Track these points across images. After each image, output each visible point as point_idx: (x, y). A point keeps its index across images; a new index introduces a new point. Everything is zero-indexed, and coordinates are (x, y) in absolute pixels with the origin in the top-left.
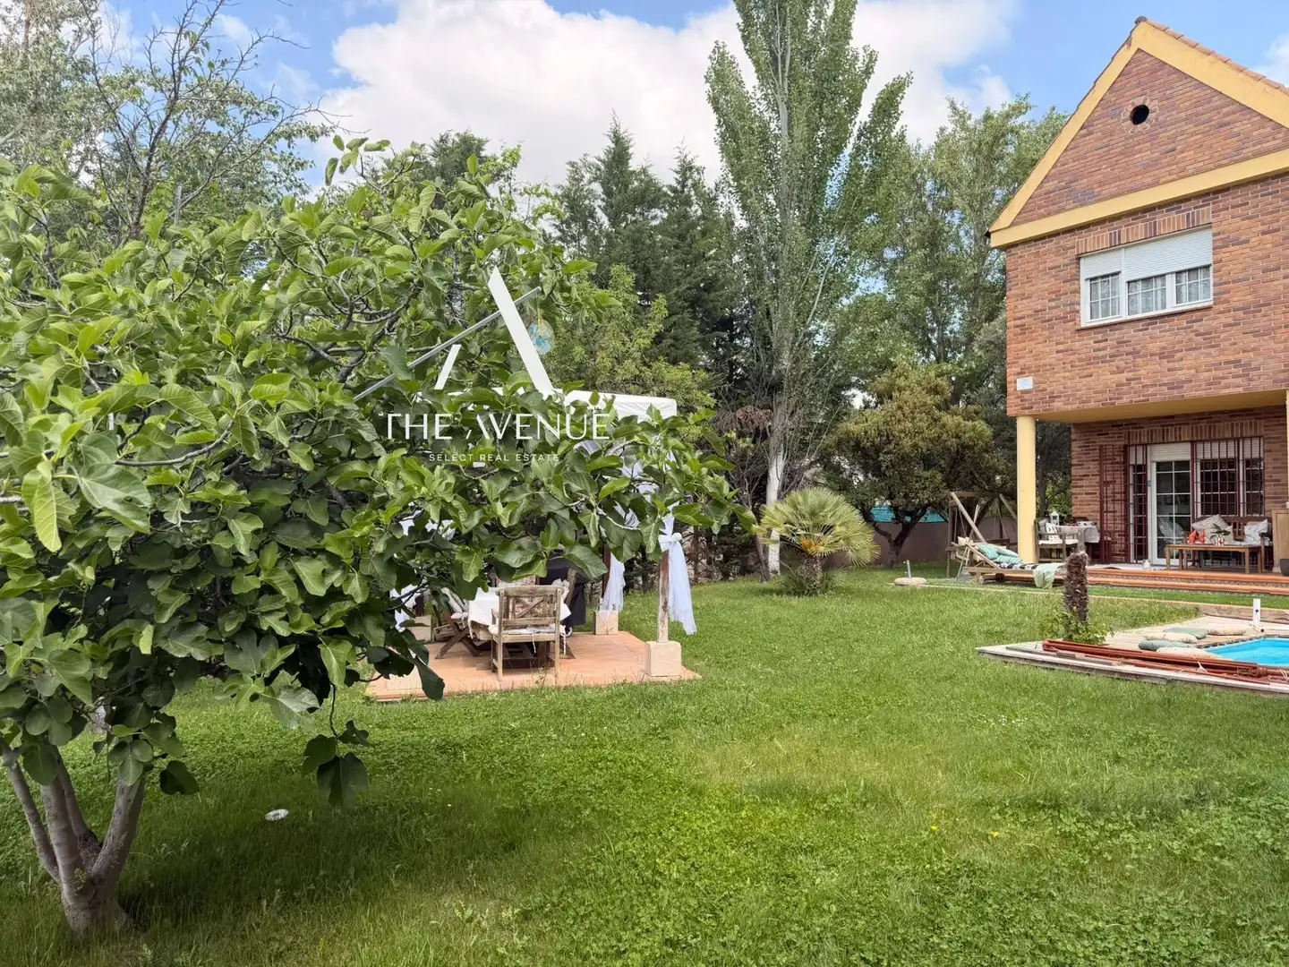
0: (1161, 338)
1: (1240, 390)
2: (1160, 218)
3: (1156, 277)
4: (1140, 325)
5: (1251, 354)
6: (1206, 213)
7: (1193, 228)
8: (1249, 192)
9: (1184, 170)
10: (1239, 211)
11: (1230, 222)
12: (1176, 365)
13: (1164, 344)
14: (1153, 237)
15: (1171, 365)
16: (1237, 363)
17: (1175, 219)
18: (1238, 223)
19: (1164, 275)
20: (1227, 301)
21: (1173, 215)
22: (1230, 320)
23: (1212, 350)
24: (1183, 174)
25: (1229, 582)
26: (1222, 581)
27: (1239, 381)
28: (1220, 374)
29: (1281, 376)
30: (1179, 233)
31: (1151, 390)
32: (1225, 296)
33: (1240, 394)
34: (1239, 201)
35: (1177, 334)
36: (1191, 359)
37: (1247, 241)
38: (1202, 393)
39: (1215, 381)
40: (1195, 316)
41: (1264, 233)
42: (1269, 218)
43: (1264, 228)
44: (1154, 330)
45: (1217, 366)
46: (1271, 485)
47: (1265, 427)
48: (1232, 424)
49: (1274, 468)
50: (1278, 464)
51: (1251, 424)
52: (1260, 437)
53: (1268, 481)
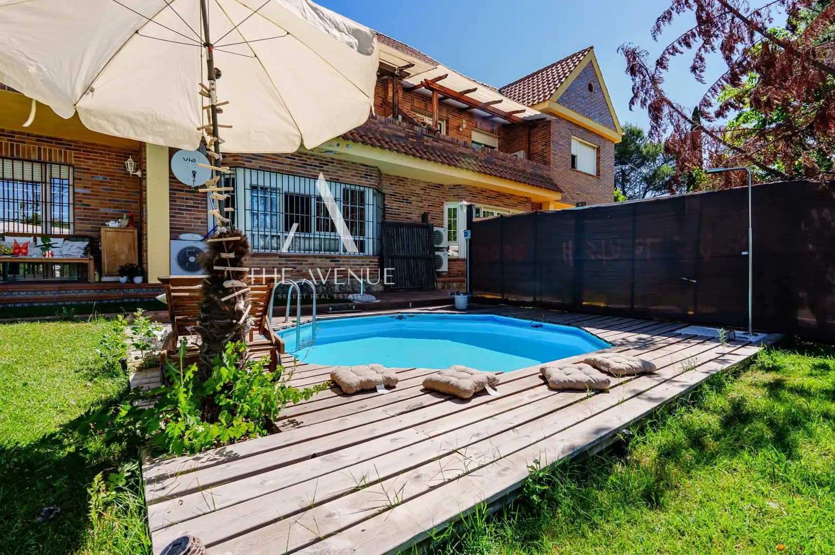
46: (81, 209)
47: (75, 157)
48: (40, 149)
49: (84, 194)
50: (88, 191)
51: (60, 152)
52: (69, 166)
53: (78, 204)
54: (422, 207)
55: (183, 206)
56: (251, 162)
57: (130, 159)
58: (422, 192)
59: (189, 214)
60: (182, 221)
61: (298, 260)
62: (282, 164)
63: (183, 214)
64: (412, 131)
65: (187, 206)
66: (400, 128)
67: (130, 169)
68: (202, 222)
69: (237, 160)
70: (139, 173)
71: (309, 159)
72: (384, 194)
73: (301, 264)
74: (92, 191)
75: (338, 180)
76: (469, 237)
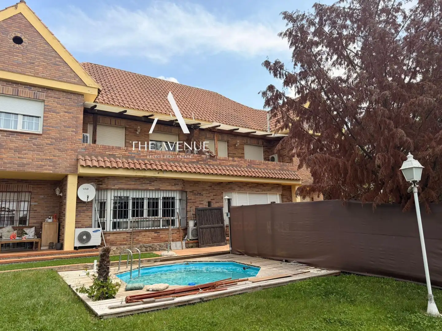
0: (17, 142)
1: (51, 172)
2: (21, 89)
3: (12, 114)
4: (5, 134)
5: (57, 158)
6: (43, 95)
7: (36, 99)
8: (61, 94)
9: (38, 74)
10: (56, 100)
11: (52, 102)
12: (22, 156)
13: (17, 145)
14: (16, 96)
15: (20, 156)
16: (51, 160)
17: (28, 92)
18: (55, 104)
19: (17, 114)
20: (49, 134)
21: (27, 90)
22: (49, 142)
23: (40, 153)
24: (36, 75)
25: (39, 256)
26: (36, 255)
27: (51, 168)
28: (43, 163)
29: (68, 169)
30: (29, 99)
31: (9, 165)
32: (48, 132)
33: (50, 174)
34: (57, 96)
35: (24, 142)
36: (30, 155)
37: (58, 113)
38: (34, 171)
39: (41, 166)
40: (34, 136)
41: (65, 112)
42: (68, 107)
43: (65, 110)
44: (13, 138)
45: (42, 160)
46: (32, 213)
47: (32, 188)
48: (18, 186)
49: (35, 205)
50: (36, 204)
51: (26, 186)
52: (29, 192)
53: (31, 211)
54: (209, 197)
55: (81, 210)
56: (114, 186)
57: (58, 188)
58: (209, 188)
59: (83, 214)
60: (80, 218)
61: (137, 234)
62: (130, 185)
63: (81, 214)
64: (200, 158)
65: (83, 210)
66: (194, 157)
67: (58, 193)
68: (89, 218)
69: (108, 186)
70: (61, 195)
71: (144, 180)
72: (186, 192)
73: (139, 236)
74: (38, 203)
75: (159, 189)
76: (229, 216)
